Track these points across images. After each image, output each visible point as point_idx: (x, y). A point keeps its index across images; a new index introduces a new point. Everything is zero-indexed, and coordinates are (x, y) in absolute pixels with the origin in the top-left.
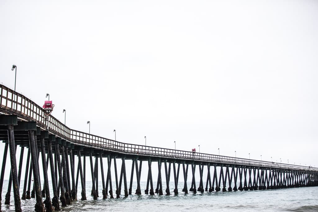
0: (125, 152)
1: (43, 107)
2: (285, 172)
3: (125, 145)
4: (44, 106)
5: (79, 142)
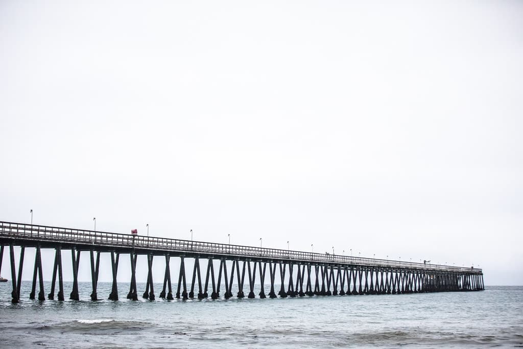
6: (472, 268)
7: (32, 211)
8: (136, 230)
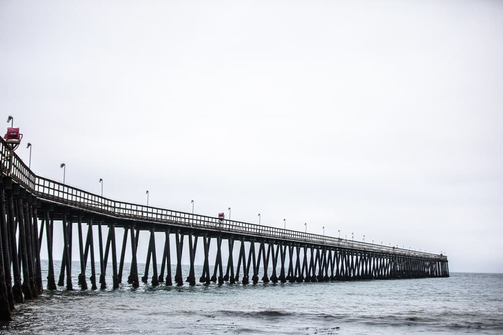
0: (115, 215)
1: (4, 138)
2: (354, 255)
3: (116, 203)
4: (5, 136)
5: (47, 196)
6: (442, 255)
7: (147, 192)
8: (223, 213)
